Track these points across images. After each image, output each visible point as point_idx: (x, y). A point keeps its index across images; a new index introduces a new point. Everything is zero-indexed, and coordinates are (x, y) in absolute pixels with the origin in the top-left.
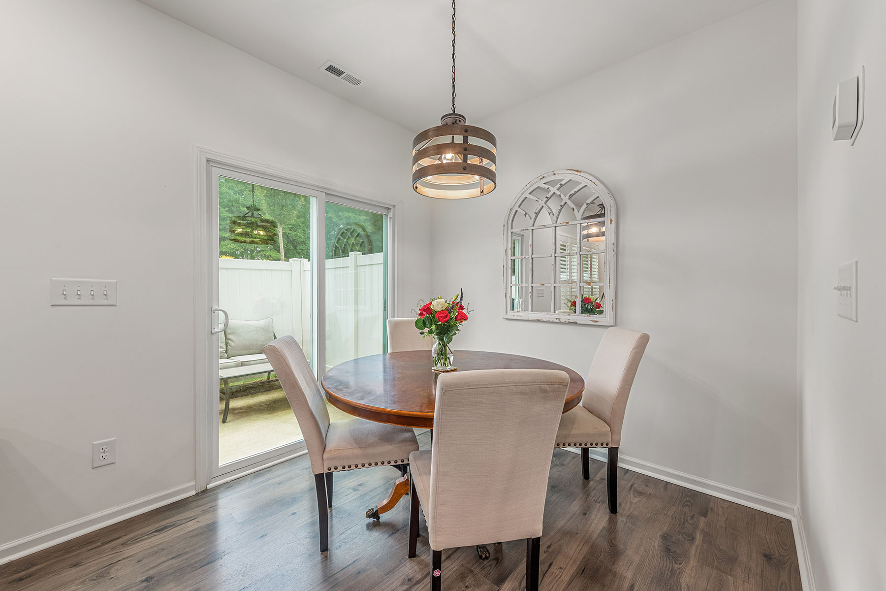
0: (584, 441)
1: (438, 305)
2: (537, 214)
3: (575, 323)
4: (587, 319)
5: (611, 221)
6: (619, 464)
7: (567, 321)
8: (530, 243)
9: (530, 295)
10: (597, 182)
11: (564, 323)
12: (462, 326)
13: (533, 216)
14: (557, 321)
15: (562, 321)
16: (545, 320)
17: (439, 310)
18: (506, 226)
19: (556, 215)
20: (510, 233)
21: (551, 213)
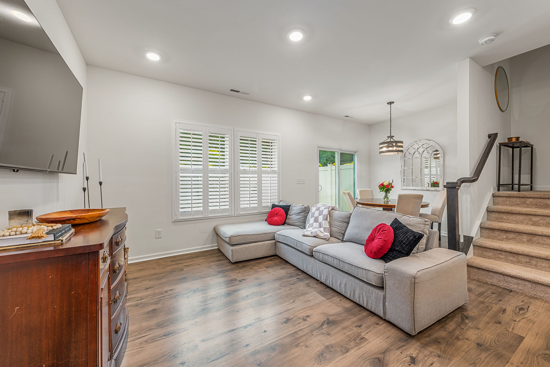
0: (432, 220)
1: (385, 184)
2: (414, 154)
3: (429, 190)
4: (433, 189)
5: (442, 157)
6: (441, 234)
7: (426, 189)
8: (411, 163)
9: (411, 181)
10: (436, 144)
11: (425, 190)
12: (393, 189)
13: (412, 154)
14: (422, 189)
15: (424, 189)
16: (417, 189)
17: (386, 185)
18: (401, 158)
19: (421, 154)
20: (403, 160)
21: (419, 153)
